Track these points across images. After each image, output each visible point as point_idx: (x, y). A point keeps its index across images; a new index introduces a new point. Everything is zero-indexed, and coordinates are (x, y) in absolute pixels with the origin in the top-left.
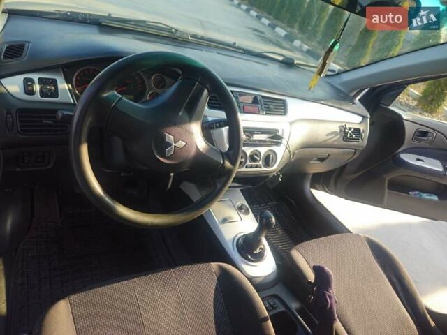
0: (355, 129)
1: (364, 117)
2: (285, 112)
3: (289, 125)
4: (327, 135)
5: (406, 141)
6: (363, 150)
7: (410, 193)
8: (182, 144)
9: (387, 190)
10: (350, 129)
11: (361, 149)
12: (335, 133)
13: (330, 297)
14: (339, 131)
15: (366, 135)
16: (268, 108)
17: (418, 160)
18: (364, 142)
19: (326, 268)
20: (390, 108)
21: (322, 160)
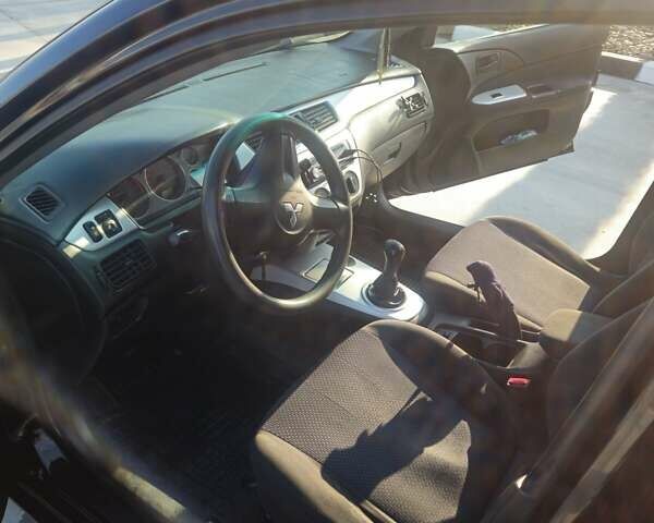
0: (413, 96)
1: (415, 76)
2: (335, 119)
3: (346, 131)
4: (390, 121)
5: (471, 79)
6: (433, 119)
7: (503, 142)
8: (299, 206)
9: (477, 153)
10: (408, 99)
11: (430, 117)
12: (395, 114)
13: (499, 286)
14: (398, 108)
15: (428, 99)
16: (316, 122)
17: (494, 96)
18: (429, 107)
19: (481, 262)
20: (435, 46)
21: (394, 155)
